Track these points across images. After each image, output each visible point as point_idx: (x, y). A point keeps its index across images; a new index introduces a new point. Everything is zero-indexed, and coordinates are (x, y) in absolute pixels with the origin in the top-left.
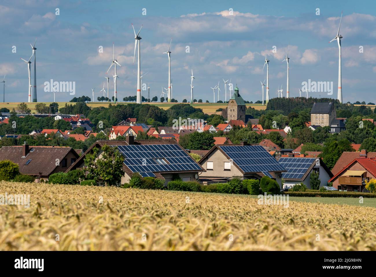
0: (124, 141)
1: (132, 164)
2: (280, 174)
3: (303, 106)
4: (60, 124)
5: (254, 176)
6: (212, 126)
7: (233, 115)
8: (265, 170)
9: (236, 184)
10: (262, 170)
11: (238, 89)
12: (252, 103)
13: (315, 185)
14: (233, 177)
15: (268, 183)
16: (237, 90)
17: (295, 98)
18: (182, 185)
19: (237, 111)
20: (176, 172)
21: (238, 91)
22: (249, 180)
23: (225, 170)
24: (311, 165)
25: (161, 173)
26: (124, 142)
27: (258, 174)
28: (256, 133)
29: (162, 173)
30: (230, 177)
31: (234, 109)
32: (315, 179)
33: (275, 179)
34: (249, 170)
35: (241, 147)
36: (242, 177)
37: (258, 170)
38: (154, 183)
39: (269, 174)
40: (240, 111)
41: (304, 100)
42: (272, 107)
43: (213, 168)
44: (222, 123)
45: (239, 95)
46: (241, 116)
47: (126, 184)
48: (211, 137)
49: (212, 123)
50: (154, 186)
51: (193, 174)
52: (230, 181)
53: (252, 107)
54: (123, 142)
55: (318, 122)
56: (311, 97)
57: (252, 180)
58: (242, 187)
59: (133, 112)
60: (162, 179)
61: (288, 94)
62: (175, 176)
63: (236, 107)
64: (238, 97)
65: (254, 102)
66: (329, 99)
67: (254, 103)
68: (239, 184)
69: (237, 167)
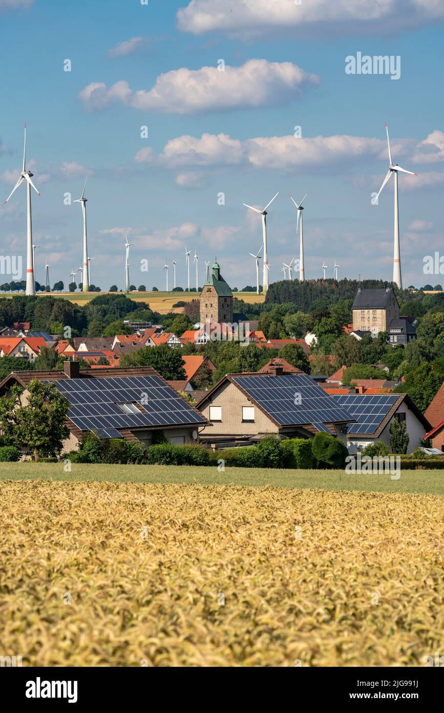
0: (61, 371)
1: (79, 414)
2: (343, 426)
3: (332, 295)
5: (298, 431)
6: (174, 336)
7: (210, 315)
8: (317, 421)
9: (271, 448)
10: (312, 421)
11: (219, 266)
12: (237, 290)
13: (400, 445)
14: (259, 433)
15: (327, 445)
16: (217, 268)
17: (316, 280)
18: (175, 452)
19: (217, 307)
20: (159, 428)
21: (219, 270)
22: (293, 440)
23: (244, 421)
24: (390, 408)
25: (132, 430)
26: (62, 374)
27: (306, 427)
28: (256, 348)
29: (134, 430)
30: (254, 435)
31: (212, 303)
32: (401, 433)
33: (335, 436)
34: (289, 419)
36: (276, 434)
37: (305, 419)
38: (124, 449)
39: (324, 427)
40: (223, 306)
41: (334, 285)
42: (275, 298)
43: (222, 417)
44: (192, 330)
45: (220, 278)
46: (225, 315)
47: (73, 453)
48: (177, 356)
49: (172, 329)
50: (124, 456)
51: (188, 429)
52: (259, 442)
53: (240, 298)
54: (60, 373)
55: (366, 324)
56: (346, 278)
57: (297, 440)
58: (281, 452)
59: (23, 311)
60: (137, 444)
61: (301, 273)
62: (156, 435)
63: (216, 300)
64: (219, 280)
65: (240, 289)
66: (378, 281)
67: (240, 291)
68: (277, 447)
69: (267, 415)
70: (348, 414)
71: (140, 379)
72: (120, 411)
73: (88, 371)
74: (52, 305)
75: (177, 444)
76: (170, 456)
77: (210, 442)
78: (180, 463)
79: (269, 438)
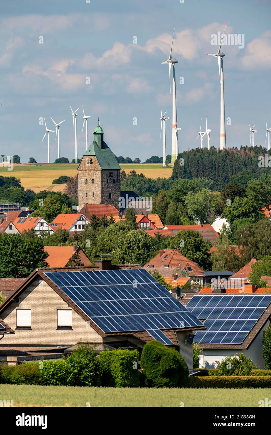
2: (188, 334)
6: (42, 221)
7: (91, 193)
8: (153, 327)
9: (84, 361)
10: (146, 328)
11: (102, 130)
12: (138, 161)
15: (159, 358)
16: (100, 132)
17: (239, 148)
19: (100, 183)
21: (102, 135)
23: (59, 328)
24: (264, 311)
27: (136, 335)
28: (146, 235)
30: (71, 346)
31: (94, 178)
33: (177, 348)
34: (117, 326)
35: (97, 272)
36: (99, 344)
37: (137, 326)
39: (162, 336)
40: (107, 182)
42: (185, 172)
43: (32, 323)
44: (66, 213)
45: (104, 146)
46: (110, 194)
49: (41, 212)
53: (138, 172)
57: (120, 351)
58: (97, 367)
61: (222, 139)
63: (99, 175)
64: (102, 148)
67: (144, 163)
69: (88, 320)
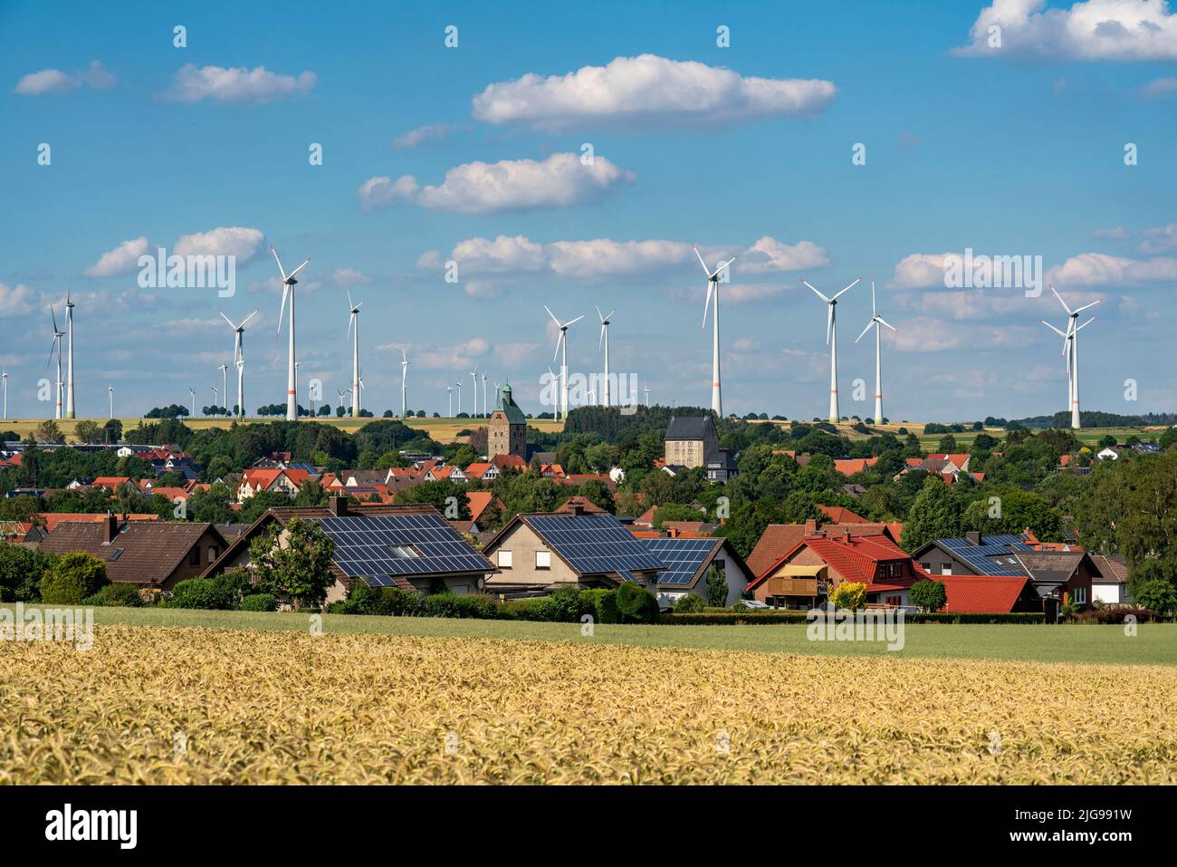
0: (326, 508)
1: (346, 558)
2: (652, 575)
4: (130, 465)
5: (601, 580)
6: (457, 469)
7: (500, 445)
8: (623, 569)
9: (569, 599)
10: (617, 569)
11: (510, 389)
12: (531, 417)
13: (717, 597)
14: (556, 583)
15: (634, 597)
16: (509, 391)
18: (458, 603)
19: (508, 436)
20: (439, 576)
21: (510, 393)
22: (594, 590)
23: (538, 568)
24: (707, 554)
25: (407, 577)
26: (327, 511)
27: (609, 576)
28: (553, 484)
29: (410, 577)
30: (549, 585)
31: (502, 431)
32: (719, 583)
33: (643, 586)
34: (590, 567)
35: (571, 518)
36: (576, 583)
37: (609, 567)
38: (398, 599)
39: (631, 576)
40: (515, 436)
41: (644, 412)
42: (576, 427)
43: (514, 563)
44: (478, 462)
46: (517, 446)
47: (340, 602)
48: (460, 493)
49: (455, 462)
50: (398, 607)
51: (473, 578)
53: (534, 426)
54: (325, 510)
55: (681, 458)
56: (657, 405)
57: (599, 590)
58: (580, 604)
59: (284, 438)
60: (415, 593)
61: (606, 398)
62: (436, 583)
63: (508, 429)
64: (511, 404)
66: (694, 408)
67: (535, 418)
68: (575, 598)
69: (565, 562)
70: (659, 561)
71: (418, 518)
72: (394, 555)
73: (359, 509)
74: (317, 432)
75: (460, 594)
76: (451, 608)
77: (498, 592)
78: (463, 616)
79: (567, 588)
